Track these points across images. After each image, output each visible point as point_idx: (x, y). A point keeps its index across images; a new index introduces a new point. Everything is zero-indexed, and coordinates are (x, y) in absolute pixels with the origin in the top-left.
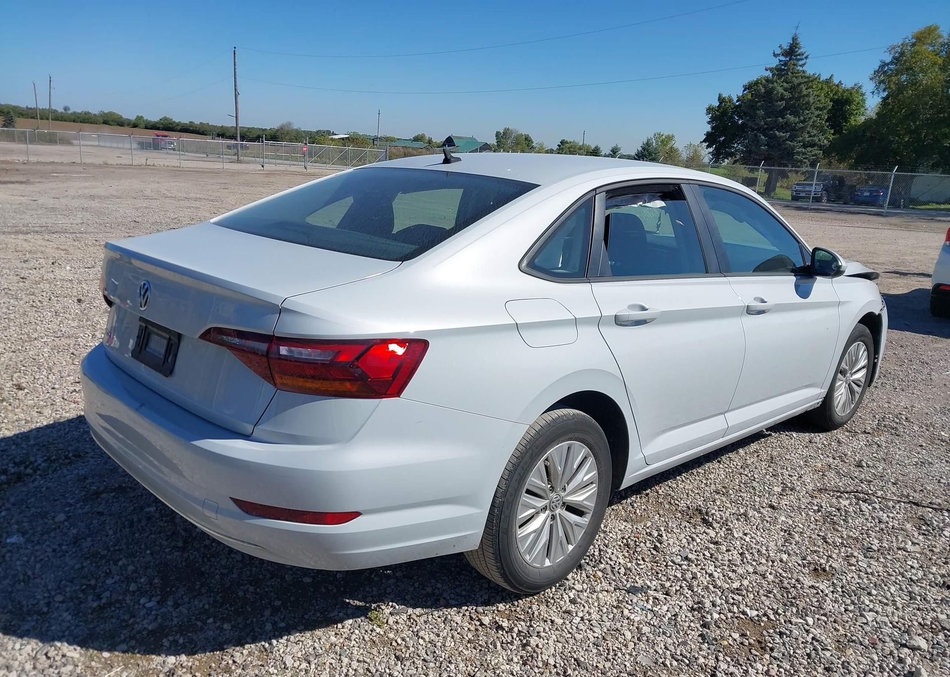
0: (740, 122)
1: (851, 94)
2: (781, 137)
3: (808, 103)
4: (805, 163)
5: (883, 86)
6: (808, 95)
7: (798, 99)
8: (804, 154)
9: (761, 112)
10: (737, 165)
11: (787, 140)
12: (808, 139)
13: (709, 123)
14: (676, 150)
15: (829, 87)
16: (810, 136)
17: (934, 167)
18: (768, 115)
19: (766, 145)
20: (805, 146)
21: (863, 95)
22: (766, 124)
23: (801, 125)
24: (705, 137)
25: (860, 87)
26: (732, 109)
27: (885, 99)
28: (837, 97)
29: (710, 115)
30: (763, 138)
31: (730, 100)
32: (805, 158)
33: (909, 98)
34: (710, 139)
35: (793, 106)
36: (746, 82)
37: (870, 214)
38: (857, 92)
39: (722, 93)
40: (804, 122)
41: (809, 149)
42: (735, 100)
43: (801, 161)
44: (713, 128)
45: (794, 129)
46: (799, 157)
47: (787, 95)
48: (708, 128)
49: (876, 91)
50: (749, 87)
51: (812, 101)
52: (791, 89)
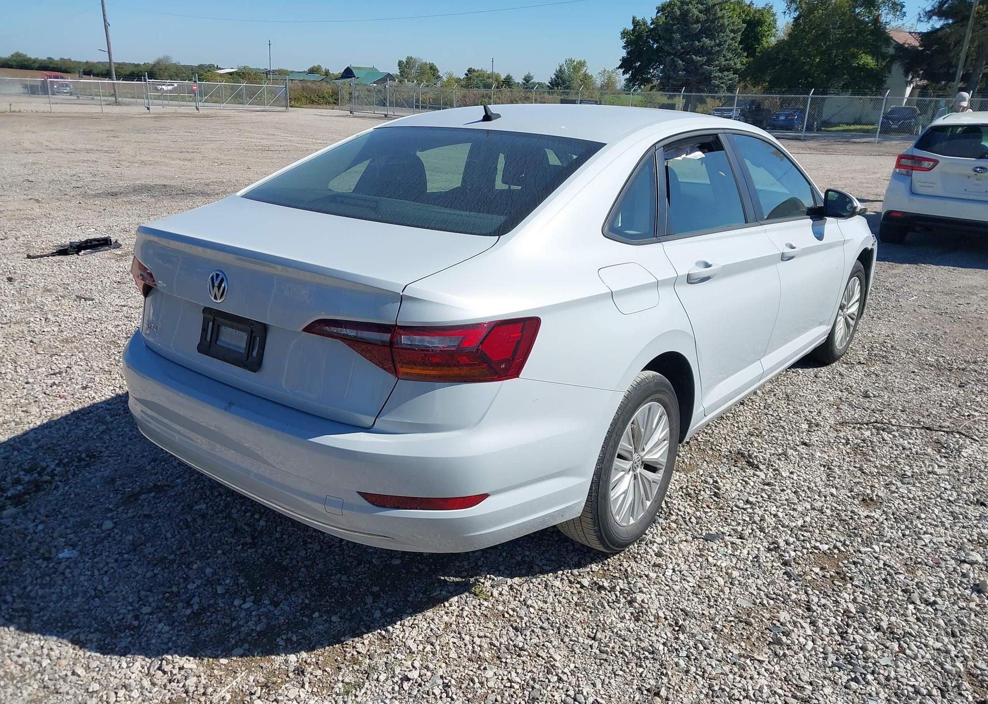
0: (655, 46)
1: (762, 14)
2: (698, 61)
3: (723, 25)
4: (722, 87)
5: (794, 6)
6: (722, 17)
7: (713, 21)
8: (721, 78)
9: (677, 36)
10: (654, 92)
11: (704, 64)
12: (724, 63)
13: (624, 47)
14: (591, 77)
15: (741, 8)
16: (726, 60)
17: (845, 88)
18: (684, 38)
19: (683, 70)
20: (721, 70)
21: (774, 15)
22: (682, 48)
23: (717, 48)
24: (620, 63)
25: (771, 7)
26: (647, 32)
27: (796, 20)
28: (748, 18)
29: (625, 39)
30: (681, 62)
31: (645, 23)
32: (722, 83)
33: (820, 18)
34: (626, 64)
35: (708, 29)
36: (659, 4)
37: (789, 139)
38: (768, 12)
39: (636, 15)
40: (719, 45)
41: (726, 73)
42: (649, 22)
43: (718, 86)
44: (628, 53)
45: (709, 53)
46: (716, 82)
47: (702, 17)
48: (624, 53)
49: (788, 12)
50: (661, 9)
51: (726, 23)
52: (706, 11)
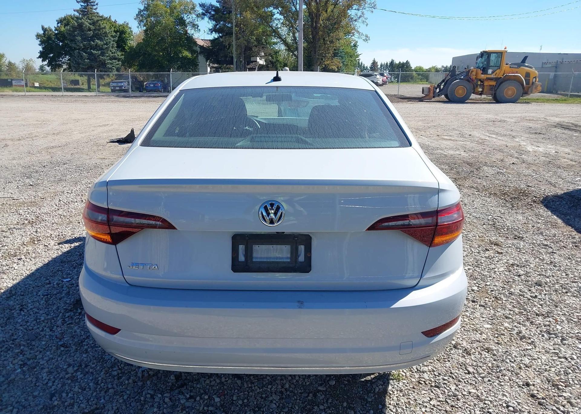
0: (61, 44)
1: (124, 27)
2: (96, 53)
3: (106, 33)
4: (114, 69)
5: (142, 24)
6: (105, 28)
7: (99, 30)
8: (111, 64)
9: (79, 38)
10: (66, 72)
11: (99, 55)
12: (112, 55)
13: (40, 45)
14: (14, 64)
15: (110, 23)
16: (112, 53)
18: (84, 39)
19: (87, 59)
20: (111, 59)
21: (130, 28)
22: (84, 45)
23: (106, 46)
24: (39, 54)
25: (128, 24)
26: (54, 35)
27: (146, 31)
28: (116, 29)
29: (39, 40)
30: (85, 54)
31: (51, 30)
32: (113, 67)
33: (159, 30)
34: (43, 55)
35: (97, 34)
36: (58, 18)
38: (127, 26)
39: (43, 25)
40: (107, 44)
41: (114, 61)
42: (54, 29)
43: (111, 68)
44: (43, 48)
45: (101, 49)
46: (110, 66)
47: (92, 27)
48: (40, 48)
49: (139, 27)
50: (60, 21)
51: (108, 32)
52: (93, 23)
